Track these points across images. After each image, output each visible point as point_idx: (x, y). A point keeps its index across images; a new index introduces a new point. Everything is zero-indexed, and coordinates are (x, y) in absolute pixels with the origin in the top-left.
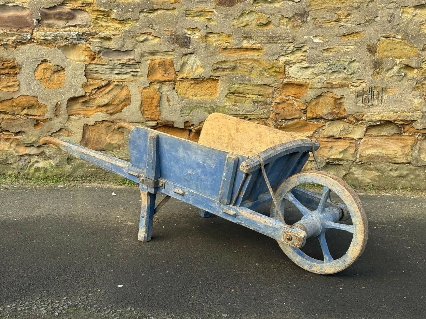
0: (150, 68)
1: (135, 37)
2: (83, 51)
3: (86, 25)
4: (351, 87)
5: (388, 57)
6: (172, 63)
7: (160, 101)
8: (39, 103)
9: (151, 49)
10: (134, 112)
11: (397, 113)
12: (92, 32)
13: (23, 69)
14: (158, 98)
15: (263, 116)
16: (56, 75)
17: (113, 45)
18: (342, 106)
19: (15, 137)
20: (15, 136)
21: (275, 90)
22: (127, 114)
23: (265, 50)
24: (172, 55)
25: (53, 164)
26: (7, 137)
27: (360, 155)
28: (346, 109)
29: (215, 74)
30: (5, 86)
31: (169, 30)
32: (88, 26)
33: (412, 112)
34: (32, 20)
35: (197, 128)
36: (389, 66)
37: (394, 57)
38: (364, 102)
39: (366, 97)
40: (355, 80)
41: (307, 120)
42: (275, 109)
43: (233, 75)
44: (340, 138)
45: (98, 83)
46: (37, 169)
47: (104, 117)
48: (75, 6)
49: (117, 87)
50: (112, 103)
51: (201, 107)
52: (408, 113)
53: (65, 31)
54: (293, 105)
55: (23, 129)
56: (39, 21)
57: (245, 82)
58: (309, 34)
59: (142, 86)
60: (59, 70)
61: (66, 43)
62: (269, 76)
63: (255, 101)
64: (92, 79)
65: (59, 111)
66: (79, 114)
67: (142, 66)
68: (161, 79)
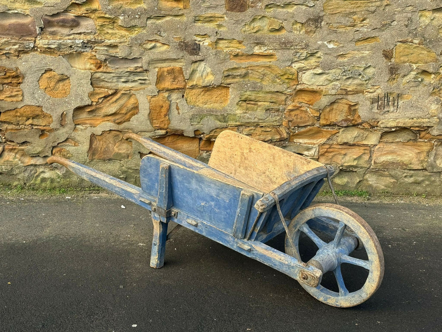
0: (158, 76)
1: (142, 44)
2: (89, 59)
3: (91, 32)
4: (366, 93)
5: (404, 62)
6: (181, 71)
7: (169, 109)
8: (43, 112)
9: (159, 57)
10: (143, 122)
11: (413, 119)
12: (98, 40)
13: (26, 78)
14: (167, 107)
15: (275, 123)
16: (61, 84)
17: (120, 52)
18: (357, 113)
19: (20, 148)
20: (20, 146)
21: (287, 97)
22: (136, 123)
23: (277, 56)
24: (180, 62)
25: (60, 174)
26: (11, 148)
27: (375, 162)
28: (361, 115)
29: (226, 81)
30: (8, 96)
31: (178, 37)
32: (93, 34)
33: (428, 119)
34: (34, 28)
35: (208, 136)
36: (406, 71)
37: (411, 62)
38: (379, 108)
39: (381, 103)
40: (370, 86)
41: (321, 127)
42: (288, 116)
43: (244, 83)
44: (354, 145)
45: (105, 92)
46: (44, 180)
47: (111, 127)
48: (80, 13)
49: (124, 96)
50: (119, 112)
51: (212, 115)
52: (425, 120)
53: (69, 39)
54: (306, 112)
55: (28, 140)
56: (42, 29)
57: (256, 90)
58: (323, 39)
59: (150, 95)
60: (63, 78)
61: (70, 52)
62: (281, 83)
63: (267, 108)
64: (98, 87)
65: (65, 121)
66: (86, 124)
67: (150, 74)
68: (170, 87)
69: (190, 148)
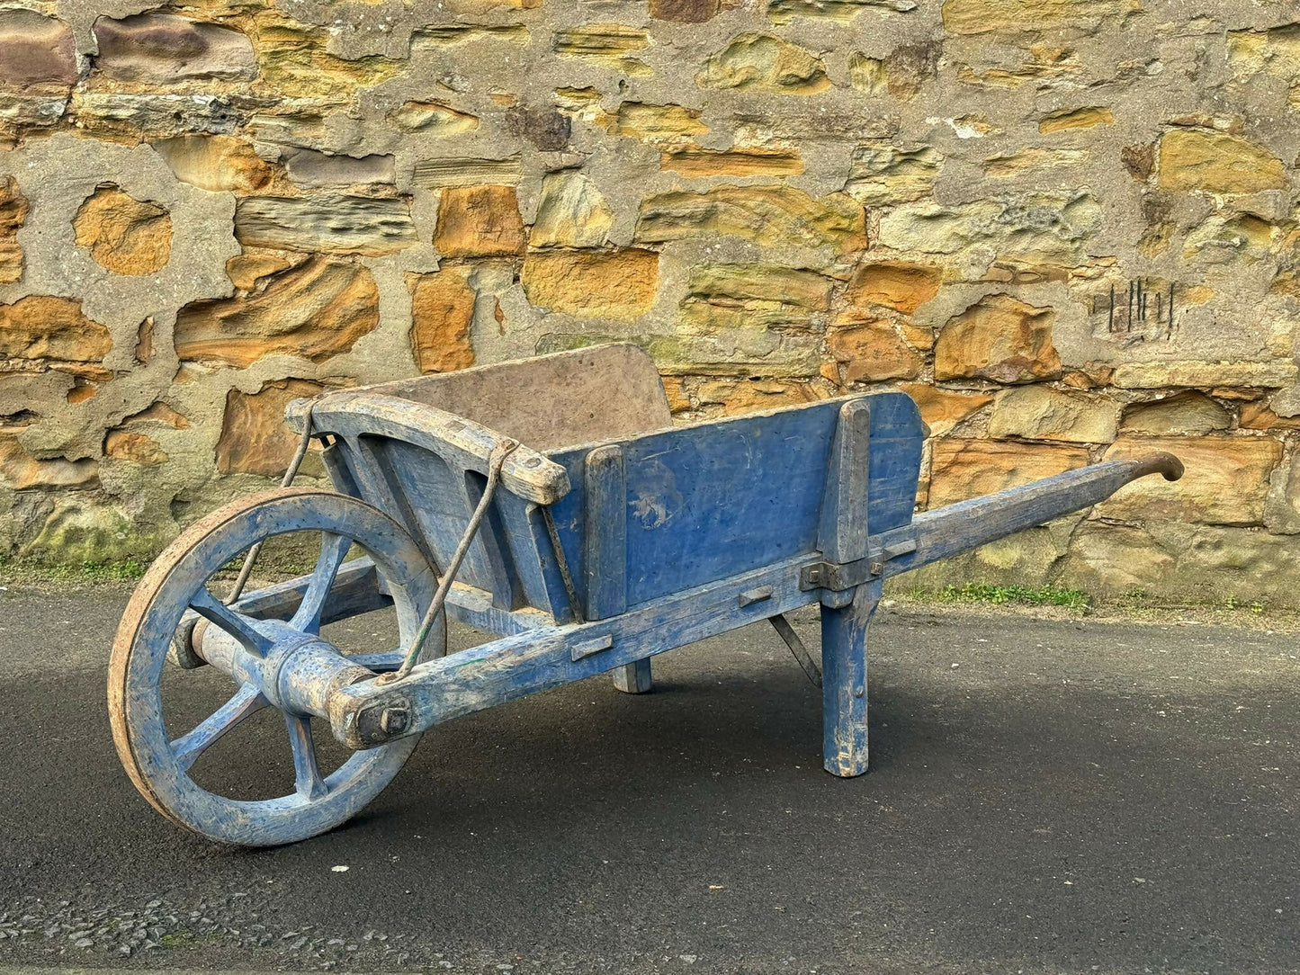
1: (395, 113)
2: (231, 156)
3: (242, 73)
4: (1075, 281)
5: (1188, 187)
6: (511, 198)
7: (472, 318)
8: (84, 319)
9: (448, 153)
10: (389, 354)
11: (1218, 362)
12: (261, 97)
13: (36, 210)
14: (467, 309)
15: (798, 370)
16: (142, 232)
17: (325, 137)
18: (1046, 342)
19: (6, 430)
20: (6, 425)
21: (834, 287)
22: (368, 359)
23: (804, 161)
24: (511, 171)
25: (127, 518)
28: (1059, 349)
29: (647, 234)
31: (505, 93)
32: (248, 78)
33: (1266, 363)
34: (70, 57)
36: (1192, 214)
37: (1208, 187)
38: (1114, 329)
39: (1120, 311)
40: (1085, 257)
41: (937, 384)
42: (837, 347)
43: (703, 239)
44: (1039, 443)
45: (276, 258)
46: (74, 535)
47: (291, 369)
48: (209, 14)
49: (335, 272)
50: (318, 322)
51: (602, 338)
52: (1254, 366)
53: (173, 93)
54: (892, 334)
55: (33, 405)
56: (92, 59)
57: (741, 262)
58: (941, 111)
59: (416, 270)
60: (151, 215)
61: (175, 132)
62: (816, 242)
63: (774, 320)
64: (257, 245)
65: (150, 347)
66: (213, 358)
67: (416, 205)
68: (478, 249)
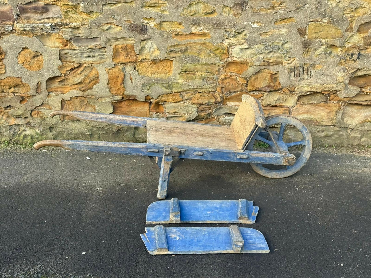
0: (114, 52)
1: (99, 26)
2: (57, 39)
3: (58, 17)
4: (285, 64)
5: (315, 38)
6: (132, 47)
7: (124, 79)
8: (22, 82)
9: (114, 36)
10: (103, 89)
11: (323, 85)
12: (63, 23)
13: (7, 55)
14: (122, 77)
15: (211, 90)
16: (36, 59)
17: (82, 33)
18: (277, 81)
19: (5, 111)
20: (5, 109)
21: (220, 68)
22: (97, 91)
23: (211, 35)
24: (132, 40)
25: (38, 132)
28: (281, 82)
29: (169, 56)
31: (129, 20)
32: (60, 18)
33: (336, 84)
34: (12, 15)
35: (156, 100)
36: (317, 46)
37: (321, 38)
38: (295, 76)
39: (297, 72)
40: (288, 58)
41: (248, 92)
42: (221, 83)
43: (184, 57)
44: (276, 106)
45: (71, 65)
46: (25, 137)
47: (77, 94)
48: (48, 1)
49: (87, 68)
50: (83, 81)
51: (159, 83)
52: (333, 85)
53: (40, 23)
54: (236, 80)
55: (12, 104)
56: (18, 15)
57: (195, 62)
58: (248, 20)
59: (108, 67)
60: (37, 55)
61: (42, 33)
62: (215, 56)
63: (204, 77)
64: (66, 62)
65: (40, 89)
66: (57, 91)
67: (107, 50)
68: (124, 61)
69: (142, 110)
